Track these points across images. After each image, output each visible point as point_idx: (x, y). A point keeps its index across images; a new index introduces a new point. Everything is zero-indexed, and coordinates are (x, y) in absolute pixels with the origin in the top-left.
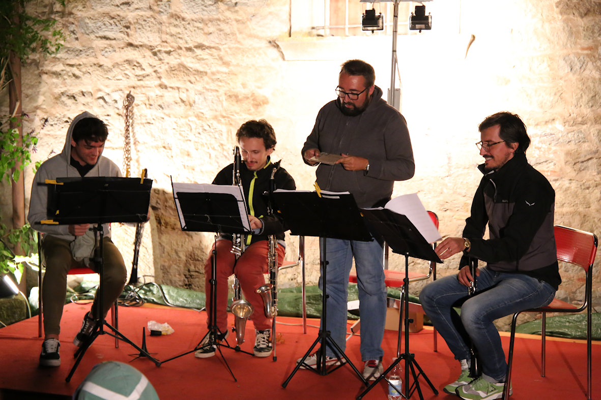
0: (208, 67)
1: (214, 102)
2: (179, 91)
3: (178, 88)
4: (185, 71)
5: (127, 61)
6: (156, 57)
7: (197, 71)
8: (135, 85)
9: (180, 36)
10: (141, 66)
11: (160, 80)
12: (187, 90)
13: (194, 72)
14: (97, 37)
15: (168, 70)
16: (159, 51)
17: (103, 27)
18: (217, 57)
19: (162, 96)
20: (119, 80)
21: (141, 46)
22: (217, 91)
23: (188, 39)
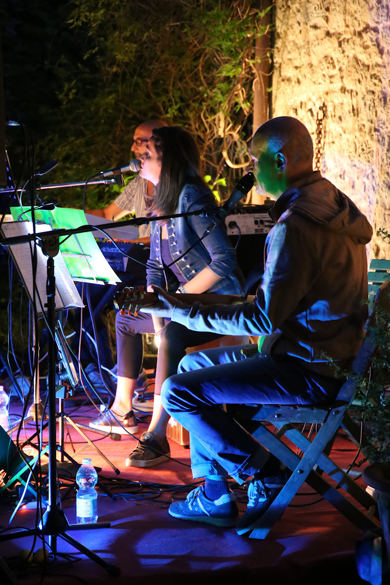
0: (370, 57)
1: (371, 108)
2: (351, 95)
3: (352, 91)
4: (356, 67)
5: (326, 57)
6: (340, 49)
7: (364, 65)
8: (328, 91)
9: (356, 15)
10: (333, 63)
11: (342, 81)
12: (357, 94)
13: (361, 66)
14: (311, 26)
15: (347, 66)
16: (344, 39)
17: (314, 12)
18: (375, 43)
19: (342, 104)
20: (320, 84)
21: (334, 34)
22: (373, 93)
23: (360, 20)
